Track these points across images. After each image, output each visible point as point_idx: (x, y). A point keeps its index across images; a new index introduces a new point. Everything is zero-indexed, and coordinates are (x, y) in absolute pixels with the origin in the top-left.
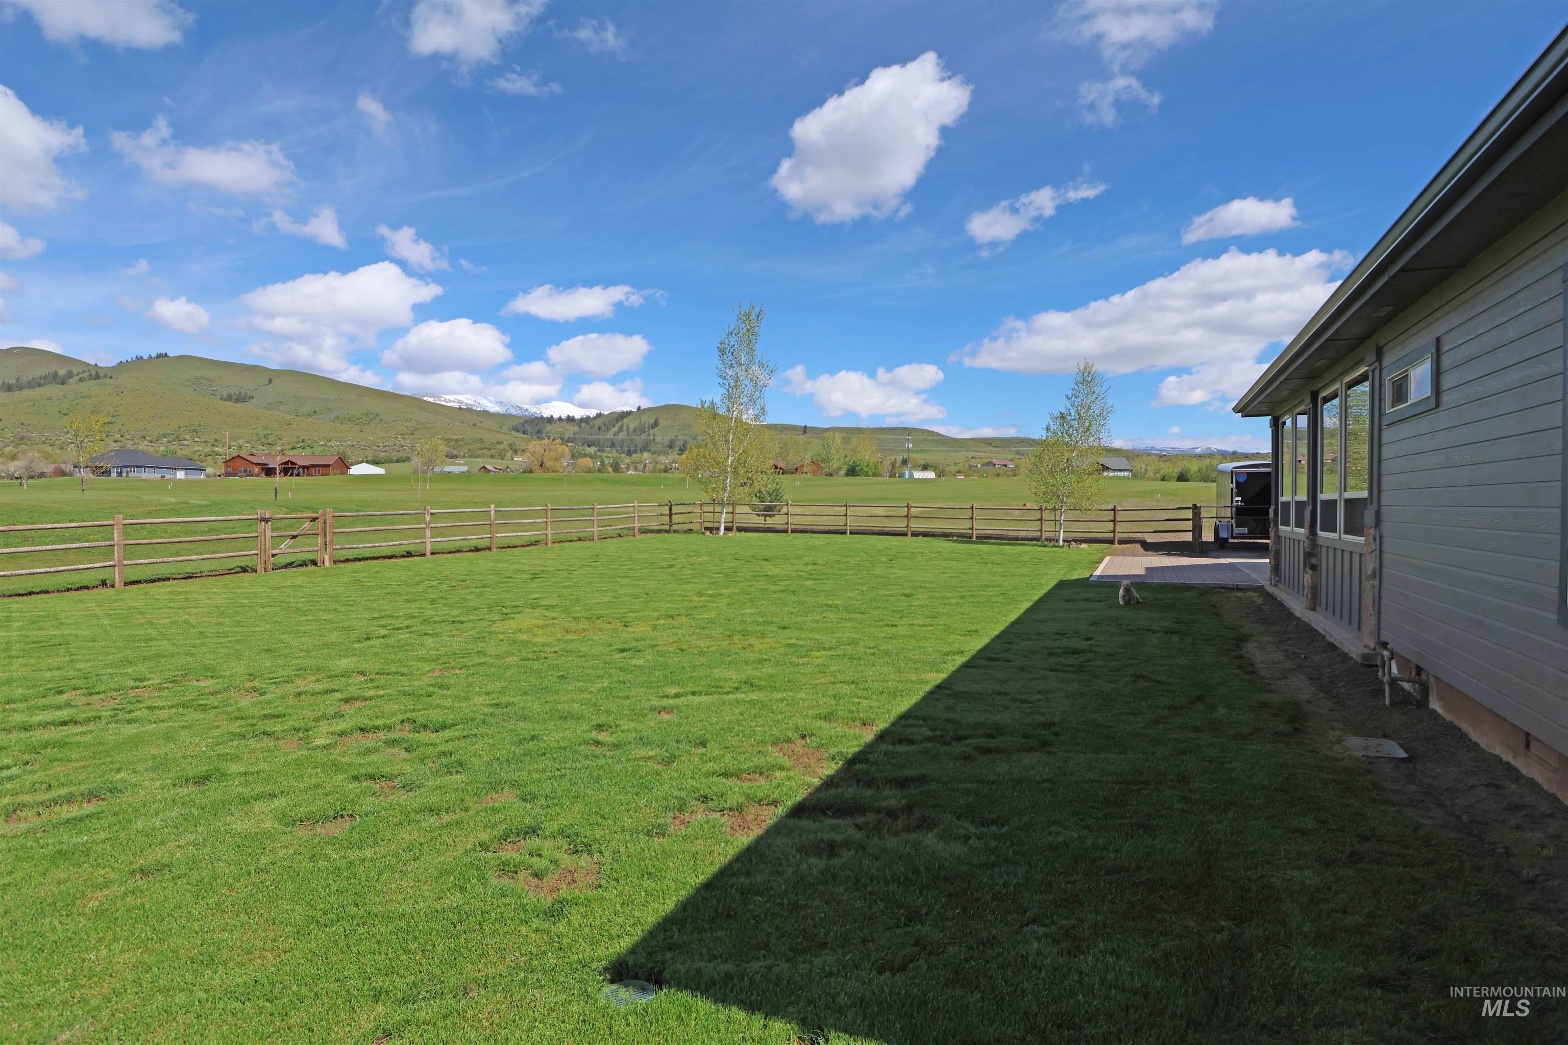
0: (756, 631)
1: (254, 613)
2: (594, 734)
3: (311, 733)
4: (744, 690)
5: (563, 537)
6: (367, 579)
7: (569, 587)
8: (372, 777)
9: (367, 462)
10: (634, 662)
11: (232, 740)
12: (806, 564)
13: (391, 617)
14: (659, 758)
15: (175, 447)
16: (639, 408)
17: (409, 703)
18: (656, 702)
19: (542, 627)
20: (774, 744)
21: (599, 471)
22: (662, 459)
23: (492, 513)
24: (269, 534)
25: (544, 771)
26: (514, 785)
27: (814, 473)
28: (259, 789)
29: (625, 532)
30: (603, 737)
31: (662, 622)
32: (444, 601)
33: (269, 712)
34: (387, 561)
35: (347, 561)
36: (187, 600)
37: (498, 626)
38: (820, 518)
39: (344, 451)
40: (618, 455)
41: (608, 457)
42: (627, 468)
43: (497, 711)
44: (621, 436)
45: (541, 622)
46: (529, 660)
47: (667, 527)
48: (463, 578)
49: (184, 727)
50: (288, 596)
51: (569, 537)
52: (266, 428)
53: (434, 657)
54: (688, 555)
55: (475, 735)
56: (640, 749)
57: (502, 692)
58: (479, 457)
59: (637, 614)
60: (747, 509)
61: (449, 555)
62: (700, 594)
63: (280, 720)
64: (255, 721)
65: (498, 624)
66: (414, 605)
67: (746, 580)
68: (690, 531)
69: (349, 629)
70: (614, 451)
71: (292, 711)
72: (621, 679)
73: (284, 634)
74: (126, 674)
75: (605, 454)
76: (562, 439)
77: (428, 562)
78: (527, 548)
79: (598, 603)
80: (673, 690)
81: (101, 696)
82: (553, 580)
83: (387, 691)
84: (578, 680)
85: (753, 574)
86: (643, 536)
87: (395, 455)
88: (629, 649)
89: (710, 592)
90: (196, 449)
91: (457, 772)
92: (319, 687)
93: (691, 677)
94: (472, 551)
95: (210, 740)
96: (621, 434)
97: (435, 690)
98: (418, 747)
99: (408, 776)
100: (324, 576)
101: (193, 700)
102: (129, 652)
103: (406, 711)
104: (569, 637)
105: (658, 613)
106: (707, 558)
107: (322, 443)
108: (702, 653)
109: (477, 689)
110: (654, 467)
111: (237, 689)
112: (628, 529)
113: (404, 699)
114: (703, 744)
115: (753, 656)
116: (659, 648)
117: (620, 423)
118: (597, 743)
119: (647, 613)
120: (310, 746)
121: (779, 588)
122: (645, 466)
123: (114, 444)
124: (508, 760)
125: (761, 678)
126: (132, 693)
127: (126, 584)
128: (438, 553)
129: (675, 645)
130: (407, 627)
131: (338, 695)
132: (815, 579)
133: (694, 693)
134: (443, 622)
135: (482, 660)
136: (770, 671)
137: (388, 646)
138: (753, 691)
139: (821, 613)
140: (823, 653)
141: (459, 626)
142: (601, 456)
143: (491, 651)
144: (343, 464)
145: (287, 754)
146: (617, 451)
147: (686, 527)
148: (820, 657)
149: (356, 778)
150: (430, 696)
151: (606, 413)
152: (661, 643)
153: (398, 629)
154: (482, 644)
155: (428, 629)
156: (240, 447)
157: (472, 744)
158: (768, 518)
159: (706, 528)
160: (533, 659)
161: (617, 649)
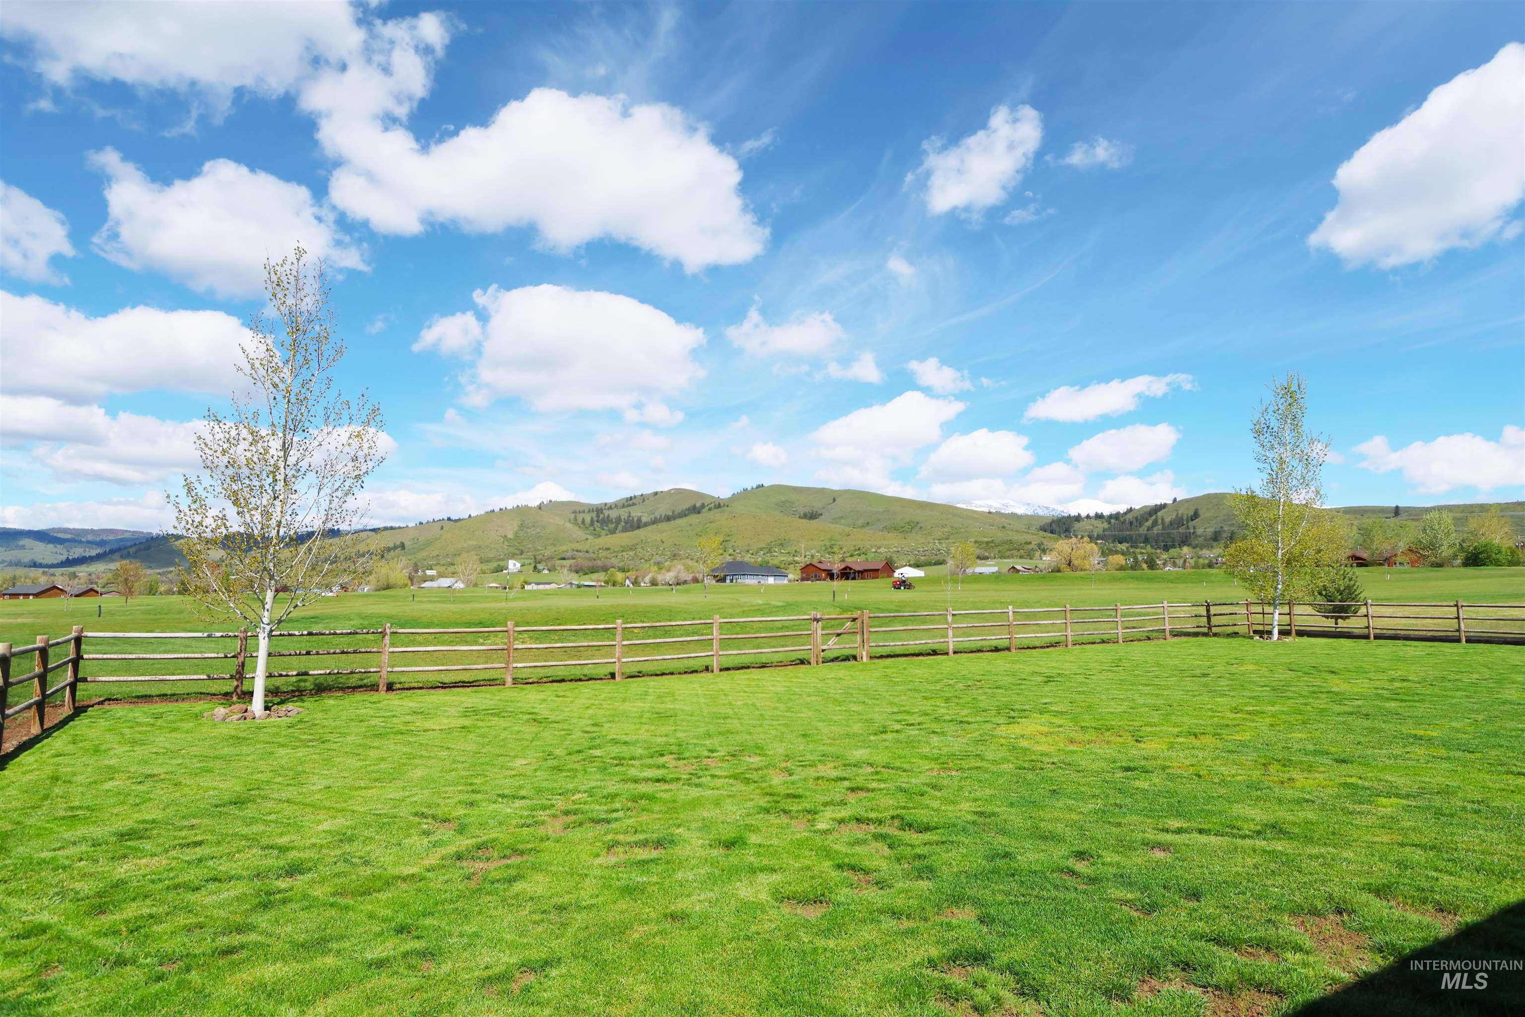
0: (1301, 762)
1: (802, 701)
2: (1071, 863)
3: (817, 816)
4: (1269, 836)
5: (1085, 639)
6: (895, 675)
7: (1083, 693)
8: (853, 868)
9: (910, 566)
10: (1137, 784)
11: (759, 813)
12: (1393, 680)
13: (908, 713)
14: (1138, 903)
15: (768, 558)
16: (1175, 500)
17: (902, 799)
18: (1151, 836)
19: (1046, 735)
20: (1293, 913)
21: (1133, 568)
22: (1205, 552)
23: (1011, 613)
24: (820, 632)
25: (1007, 894)
26: (976, 902)
27: (1412, 563)
28: (765, 862)
29: (1155, 634)
30: (1081, 867)
31: (1181, 740)
32: (957, 700)
33: (791, 791)
34: (915, 658)
35: (881, 657)
36: (758, 686)
37: (1003, 730)
38: (1419, 621)
39: (891, 557)
40: (1154, 551)
41: (1141, 553)
42: (1164, 564)
43: (981, 820)
44: (1155, 530)
45: (1046, 729)
46: (1025, 769)
47: (1205, 630)
48: (979, 678)
49: (730, 796)
50: (830, 687)
51: (1091, 639)
52: (831, 540)
53: (935, 756)
54: (1228, 663)
55: (952, 842)
56: (1117, 888)
57: (990, 800)
58: (1008, 557)
59: (1154, 728)
60: (1309, 610)
61: (970, 655)
62: (1236, 710)
63: (797, 800)
64: (779, 799)
65: (1003, 728)
66: (930, 702)
67: (1301, 696)
68: (1235, 635)
69: (870, 721)
70: (1149, 547)
71: (808, 793)
72: (1118, 802)
73: (819, 721)
74: (704, 745)
75: (1138, 550)
76: (1090, 537)
77: (950, 660)
78: (1046, 650)
79: (1112, 713)
80: (1175, 824)
81: (685, 762)
82: (1068, 684)
83: (887, 785)
84: (1069, 797)
85: (1311, 689)
86: (1176, 639)
87: (934, 559)
88: (1135, 769)
89: (1251, 708)
90: (783, 559)
91: (928, 879)
92: (834, 774)
93: (1202, 810)
94: (992, 651)
95: (744, 811)
96: (1155, 528)
97: (929, 789)
98: (899, 846)
99: (882, 874)
100: (862, 670)
101: (742, 773)
102: (711, 726)
103: (897, 808)
104: (1072, 748)
105: (1180, 729)
106: (1251, 667)
107: (874, 550)
108: (1223, 782)
109: (967, 794)
110: (1196, 562)
111: (774, 766)
112: (1157, 631)
113: (900, 795)
114: (1196, 895)
115: (1290, 793)
116: (1171, 771)
117: (1154, 517)
118: (1072, 873)
119: (1164, 728)
120: (812, 829)
121: (1346, 709)
122: (1185, 561)
123: (729, 558)
124: (975, 875)
125: (1294, 824)
126: (705, 761)
127: (721, 670)
128: (961, 652)
129: (1191, 769)
130: (919, 724)
131: (847, 784)
132: (1402, 701)
133: (1201, 831)
134: (951, 721)
135: (979, 764)
136: (1311, 816)
137: (899, 741)
138: (1279, 839)
139: (1405, 746)
140: (1394, 800)
141: (965, 726)
142: (1134, 553)
143: (990, 755)
144: (889, 568)
145: (793, 833)
146: (1152, 547)
147: (1230, 630)
148: (1388, 806)
149: (839, 867)
150: (922, 795)
151: (1137, 507)
152: (1175, 764)
153: (912, 725)
154: (983, 748)
155: (935, 727)
156: (813, 556)
157: (947, 851)
158: (1340, 621)
159: (1255, 632)
160: (1029, 769)
161: (1121, 767)
